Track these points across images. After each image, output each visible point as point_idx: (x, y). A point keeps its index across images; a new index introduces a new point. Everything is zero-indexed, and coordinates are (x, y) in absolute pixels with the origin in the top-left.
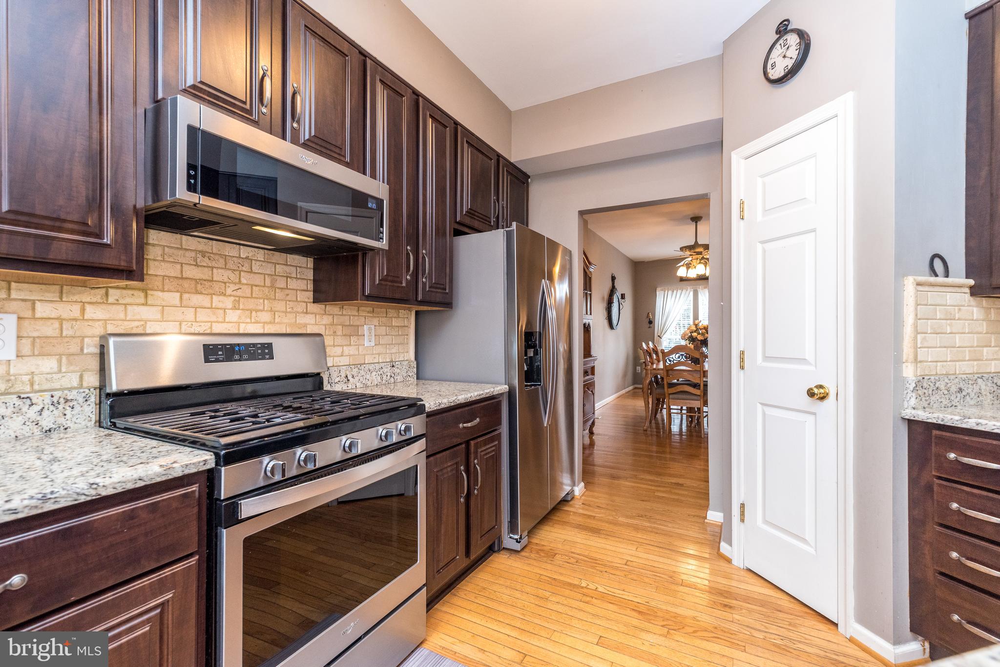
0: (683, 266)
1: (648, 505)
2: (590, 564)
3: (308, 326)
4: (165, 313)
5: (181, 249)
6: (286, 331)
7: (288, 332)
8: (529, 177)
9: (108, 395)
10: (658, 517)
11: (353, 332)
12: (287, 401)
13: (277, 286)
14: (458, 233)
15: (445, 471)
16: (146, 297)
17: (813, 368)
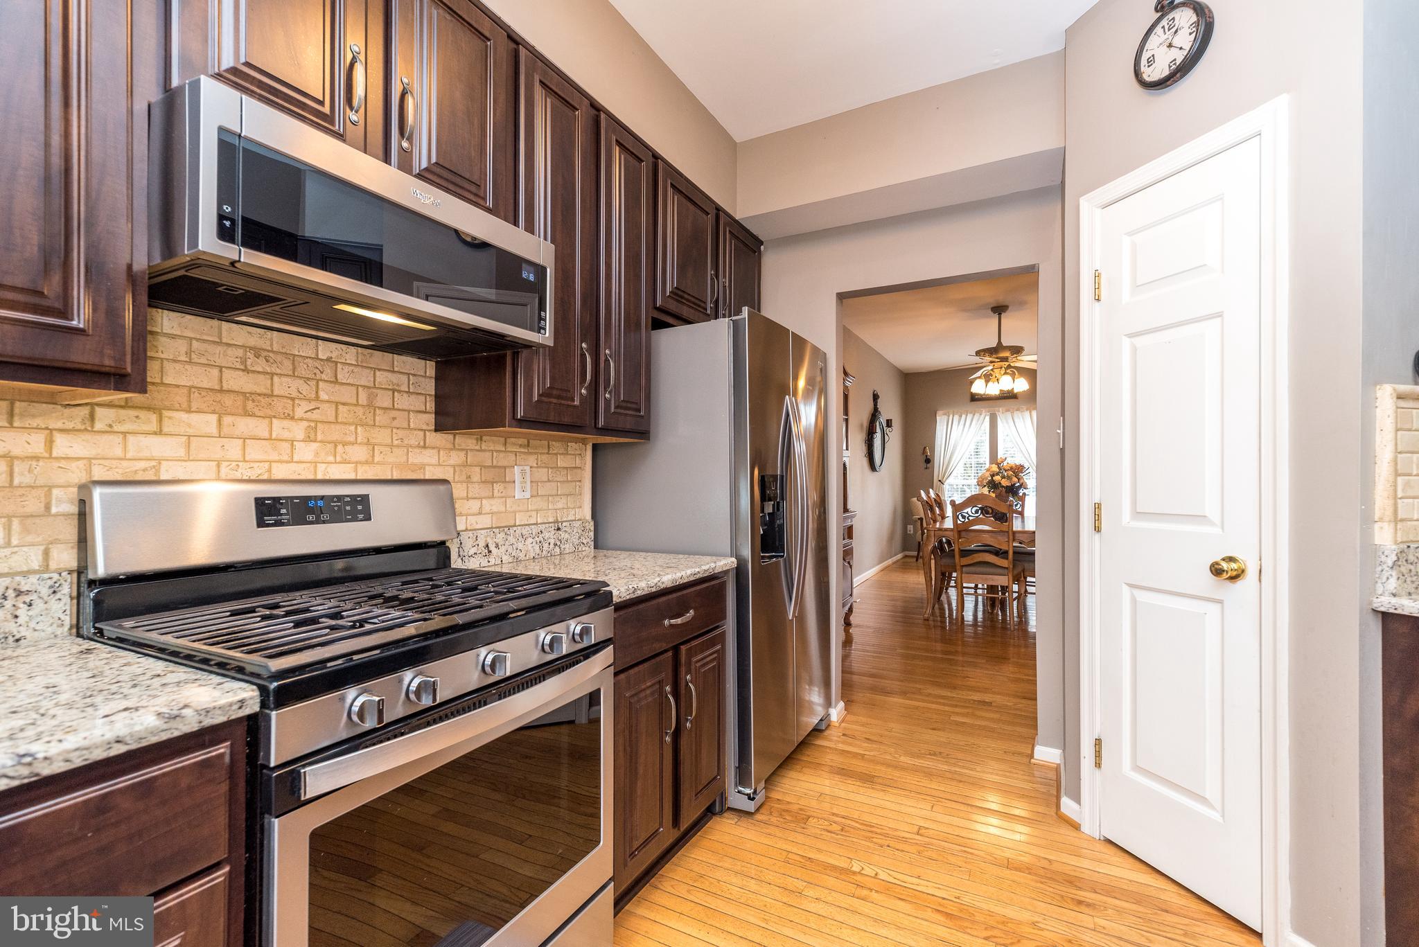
0: (979, 377)
1: (942, 736)
2: (863, 833)
3: (427, 468)
4: (193, 446)
5: (220, 343)
6: (392, 475)
7: (395, 478)
8: (762, 243)
9: (92, 583)
10: (960, 756)
11: (498, 477)
12: (392, 588)
13: (377, 405)
14: (658, 325)
15: (642, 695)
16: (160, 420)
17: (1218, 530)
